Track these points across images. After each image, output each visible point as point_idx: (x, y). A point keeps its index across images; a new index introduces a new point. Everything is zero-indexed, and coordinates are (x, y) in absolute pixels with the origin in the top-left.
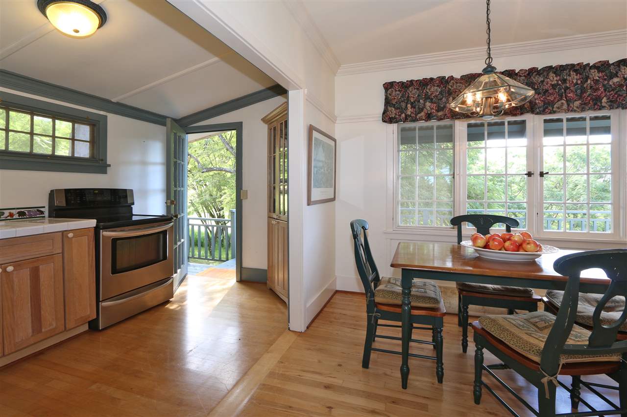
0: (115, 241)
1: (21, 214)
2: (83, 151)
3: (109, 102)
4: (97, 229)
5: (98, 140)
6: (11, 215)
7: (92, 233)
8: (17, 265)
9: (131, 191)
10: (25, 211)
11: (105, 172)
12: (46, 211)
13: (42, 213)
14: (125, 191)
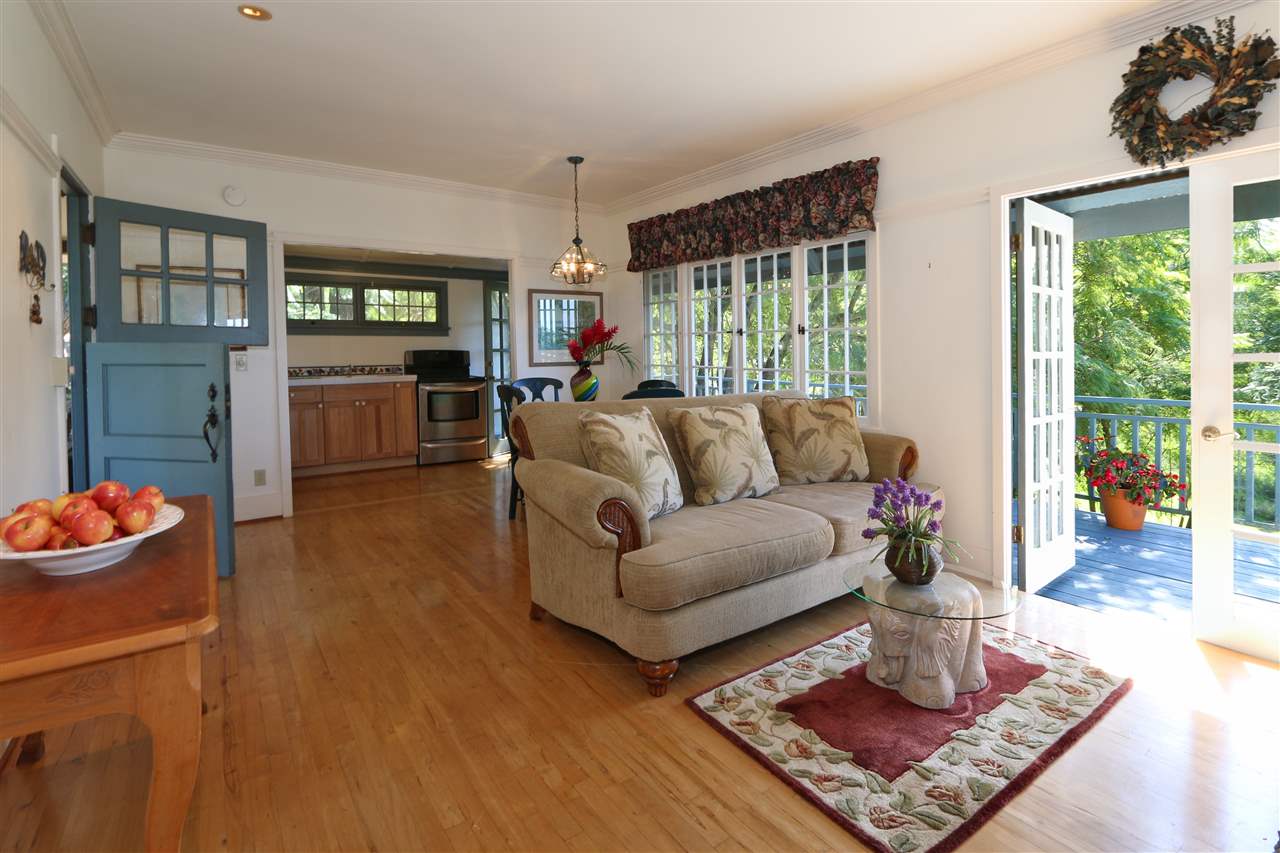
0: (430, 394)
1: (388, 370)
2: (431, 316)
3: (447, 269)
4: (417, 383)
5: (442, 307)
6: (382, 370)
7: (414, 385)
8: (368, 402)
9: (468, 352)
10: (390, 368)
11: (447, 335)
12: (403, 368)
13: (400, 370)
14: (462, 352)
